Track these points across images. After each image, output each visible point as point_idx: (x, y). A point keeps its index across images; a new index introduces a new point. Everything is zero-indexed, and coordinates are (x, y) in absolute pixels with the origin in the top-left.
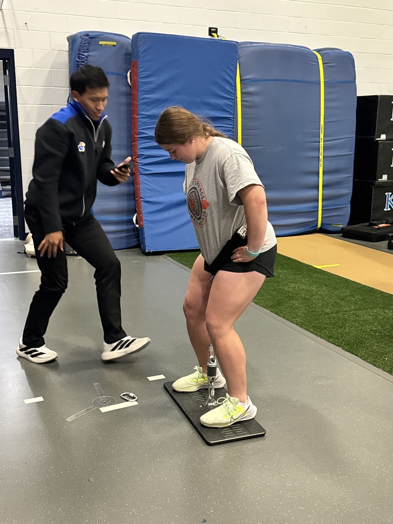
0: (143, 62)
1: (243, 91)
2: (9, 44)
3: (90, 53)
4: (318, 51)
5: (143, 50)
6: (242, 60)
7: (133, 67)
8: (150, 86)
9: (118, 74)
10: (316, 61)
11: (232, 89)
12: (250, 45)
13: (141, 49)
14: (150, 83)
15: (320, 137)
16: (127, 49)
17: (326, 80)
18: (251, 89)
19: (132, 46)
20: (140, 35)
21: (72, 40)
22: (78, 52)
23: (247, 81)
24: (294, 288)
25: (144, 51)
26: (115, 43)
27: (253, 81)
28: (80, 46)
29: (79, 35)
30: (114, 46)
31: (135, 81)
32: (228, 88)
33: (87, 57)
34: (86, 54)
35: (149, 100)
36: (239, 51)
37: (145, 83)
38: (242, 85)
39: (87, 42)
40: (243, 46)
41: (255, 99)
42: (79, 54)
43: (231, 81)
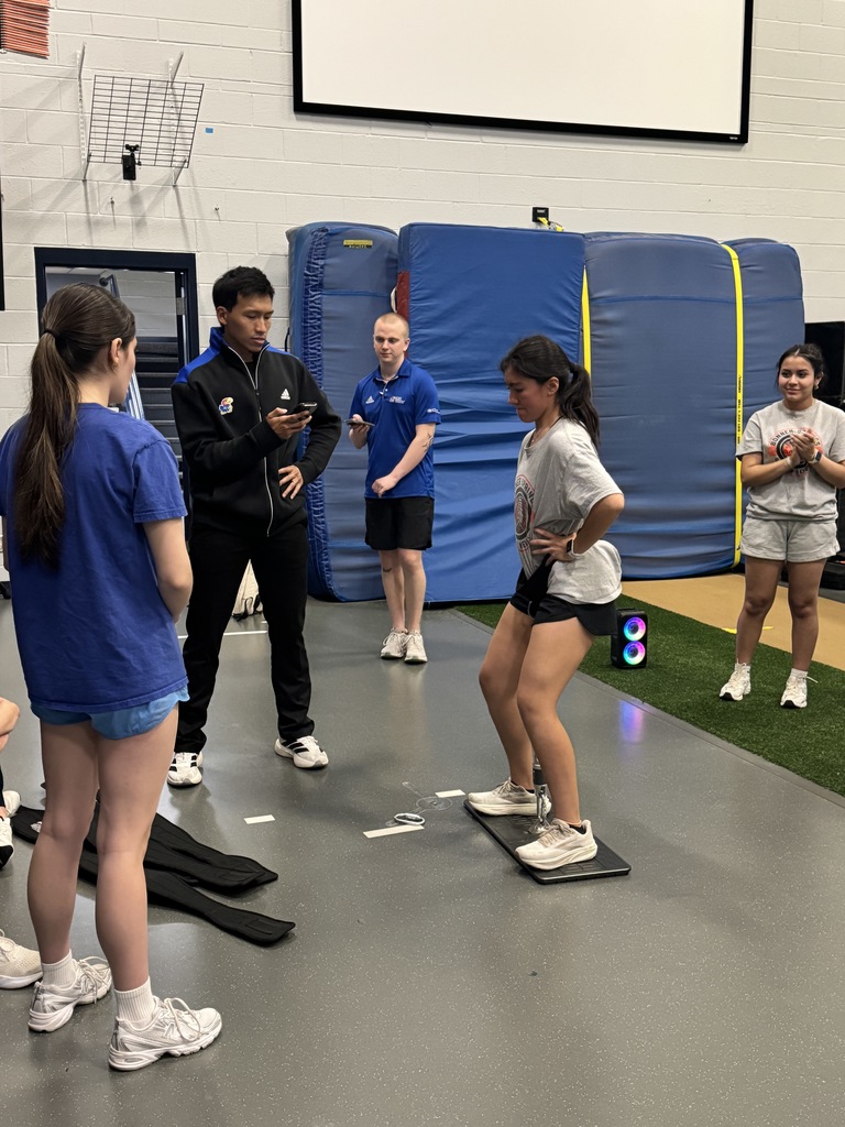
0: (418, 273)
1: (595, 318)
2: (188, 246)
3: (328, 261)
4: (732, 244)
5: (419, 253)
6: (591, 265)
7: (401, 281)
8: (430, 314)
9: (374, 295)
10: (727, 261)
11: (575, 316)
12: (607, 238)
13: (415, 252)
14: (430, 308)
15: (736, 398)
16: (390, 252)
17: (747, 296)
18: (609, 315)
19: (399, 248)
20: (415, 228)
21: (296, 237)
22: (307, 259)
23: (600, 300)
24: (685, 665)
25: (422, 255)
26: (370, 243)
27: (611, 302)
28: (312, 249)
29: (309, 230)
30: (368, 247)
31: (403, 305)
32: (566, 314)
33: (322, 267)
34: (321, 262)
35: (426, 339)
36: (587, 249)
37: (421, 310)
38: (593, 309)
39: (322, 241)
40: (594, 239)
41: (616, 331)
42: (309, 262)
43: (571, 301)
